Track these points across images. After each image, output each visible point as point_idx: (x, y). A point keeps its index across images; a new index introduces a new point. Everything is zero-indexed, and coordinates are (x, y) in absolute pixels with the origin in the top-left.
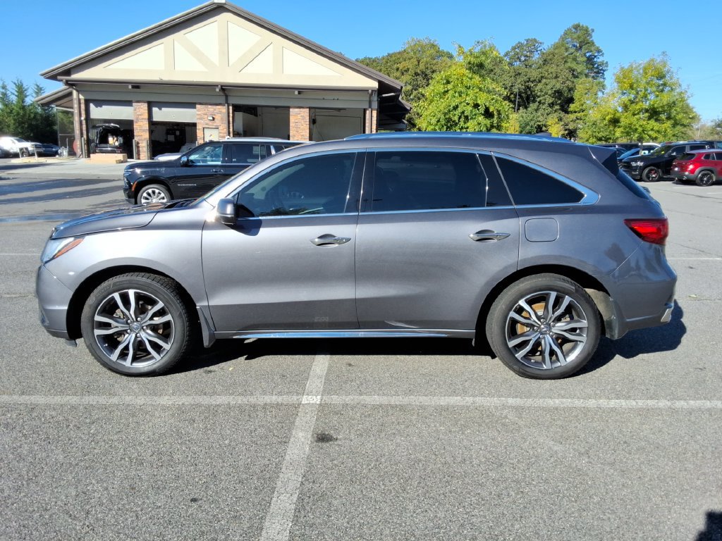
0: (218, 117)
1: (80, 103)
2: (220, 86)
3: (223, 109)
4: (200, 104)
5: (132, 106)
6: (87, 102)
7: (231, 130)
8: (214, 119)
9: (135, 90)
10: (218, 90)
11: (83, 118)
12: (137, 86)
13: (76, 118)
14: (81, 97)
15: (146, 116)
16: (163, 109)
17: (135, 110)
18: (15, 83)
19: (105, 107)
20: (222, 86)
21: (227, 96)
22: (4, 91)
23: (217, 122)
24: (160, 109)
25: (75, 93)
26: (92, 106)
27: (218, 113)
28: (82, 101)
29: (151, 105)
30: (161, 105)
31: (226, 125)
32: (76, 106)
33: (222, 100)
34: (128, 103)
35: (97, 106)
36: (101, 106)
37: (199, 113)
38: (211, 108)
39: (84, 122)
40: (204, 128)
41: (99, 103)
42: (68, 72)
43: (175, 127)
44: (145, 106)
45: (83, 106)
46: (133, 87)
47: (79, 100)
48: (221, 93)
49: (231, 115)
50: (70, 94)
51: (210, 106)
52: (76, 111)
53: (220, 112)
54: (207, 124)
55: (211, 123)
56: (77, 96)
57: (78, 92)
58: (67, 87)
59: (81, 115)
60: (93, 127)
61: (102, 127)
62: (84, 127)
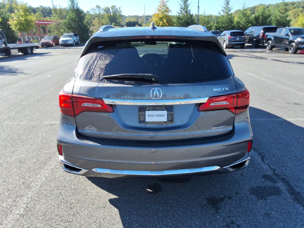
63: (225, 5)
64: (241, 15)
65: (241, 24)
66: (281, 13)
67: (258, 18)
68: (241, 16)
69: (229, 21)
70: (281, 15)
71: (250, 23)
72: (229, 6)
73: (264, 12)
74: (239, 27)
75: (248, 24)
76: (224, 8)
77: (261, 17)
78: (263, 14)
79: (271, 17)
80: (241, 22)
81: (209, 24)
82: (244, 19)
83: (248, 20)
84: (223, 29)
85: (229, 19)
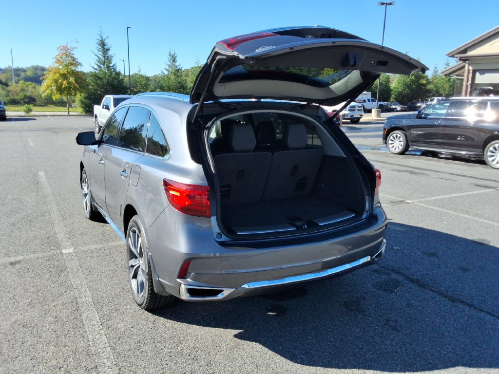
1: (469, 73)
6: (474, 72)
11: (469, 83)
13: (465, 84)
14: (471, 68)
25: (467, 66)
26: (477, 74)
28: (471, 71)
32: (466, 75)
35: (481, 74)
36: (484, 74)
39: (469, 86)
41: (483, 72)
42: (465, 51)
45: (471, 75)
47: (469, 70)
50: (463, 67)
52: (465, 78)
56: (469, 68)
57: (469, 64)
58: (461, 62)
59: (468, 81)
60: (476, 89)
61: (481, 89)
62: (469, 90)
63: (171, 62)
85: (180, 83)
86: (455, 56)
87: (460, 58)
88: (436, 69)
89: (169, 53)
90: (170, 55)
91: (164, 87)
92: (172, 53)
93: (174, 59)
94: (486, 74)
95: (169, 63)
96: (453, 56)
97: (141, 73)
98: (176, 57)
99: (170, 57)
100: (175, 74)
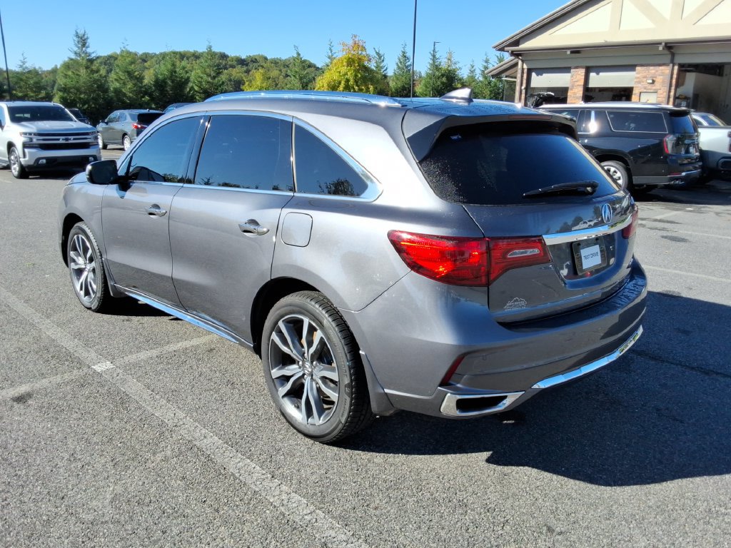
0: (659, 79)
1: (523, 73)
2: (663, 44)
3: (666, 70)
4: (642, 65)
5: (569, 72)
6: (530, 71)
7: (672, 94)
8: (653, 82)
9: (574, 55)
10: (661, 48)
11: (523, 87)
12: (576, 51)
13: (517, 88)
14: (525, 66)
15: (582, 82)
16: (601, 74)
17: (572, 76)
18: (497, 57)
19: (545, 75)
20: (666, 44)
21: (673, 55)
22: (486, 64)
23: (657, 86)
24: (598, 74)
25: (520, 62)
26: (534, 74)
27: (659, 75)
28: (525, 71)
29: (588, 70)
30: (599, 69)
31: (666, 89)
32: (519, 76)
33: (668, 58)
34: (566, 70)
35: (537, 75)
36: (541, 75)
37: (638, 76)
38: (652, 70)
39: (524, 91)
40: (640, 93)
41: (540, 71)
42: (517, 43)
43: (622, 93)
44: (582, 72)
45: (525, 76)
46: (572, 52)
47: (523, 69)
48: (666, 52)
49: (675, 76)
50: (516, 64)
51: (651, 68)
52: (518, 81)
53: (663, 74)
54: (645, 88)
55: (650, 87)
56: (522, 66)
57: (523, 61)
58: (513, 58)
59: (521, 85)
60: (532, 96)
61: (539, 95)
62: (523, 95)
63: (79, 47)
64: (121, 73)
65: (125, 95)
66: (209, 75)
67: (163, 84)
68: (123, 78)
69: (98, 87)
70: (210, 79)
71: (146, 93)
72: (89, 50)
73: (175, 72)
74: (124, 102)
75: (143, 97)
76: (76, 53)
77: (169, 82)
78: (172, 74)
79: (190, 85)
80: (123, 90)
81: (40, 93)
82: (130, 85)
83: (141, 87)
84: (85, 105)
85: (95, 81)
86: (506, 49)
87: (512, 52)
88: (473, 67)
89: (74, 33)
90: (77, 35)
91: (70, 88)
92: (81, 32)
93: (83, 41)
94: (544, 75)
95: (76, 49)
96: (502, 49)
97: (27, 65)
98: (87, 38)
99: (76, 39)
100: (87, 68)
